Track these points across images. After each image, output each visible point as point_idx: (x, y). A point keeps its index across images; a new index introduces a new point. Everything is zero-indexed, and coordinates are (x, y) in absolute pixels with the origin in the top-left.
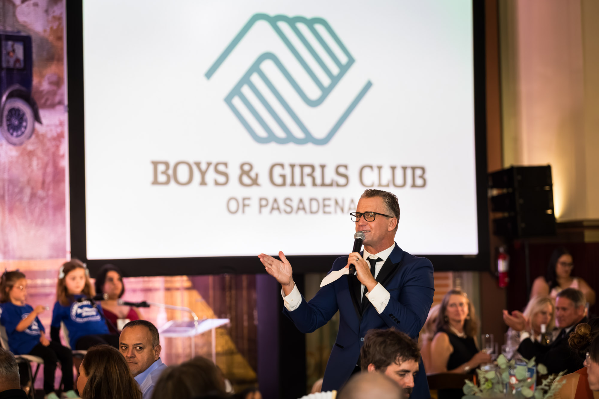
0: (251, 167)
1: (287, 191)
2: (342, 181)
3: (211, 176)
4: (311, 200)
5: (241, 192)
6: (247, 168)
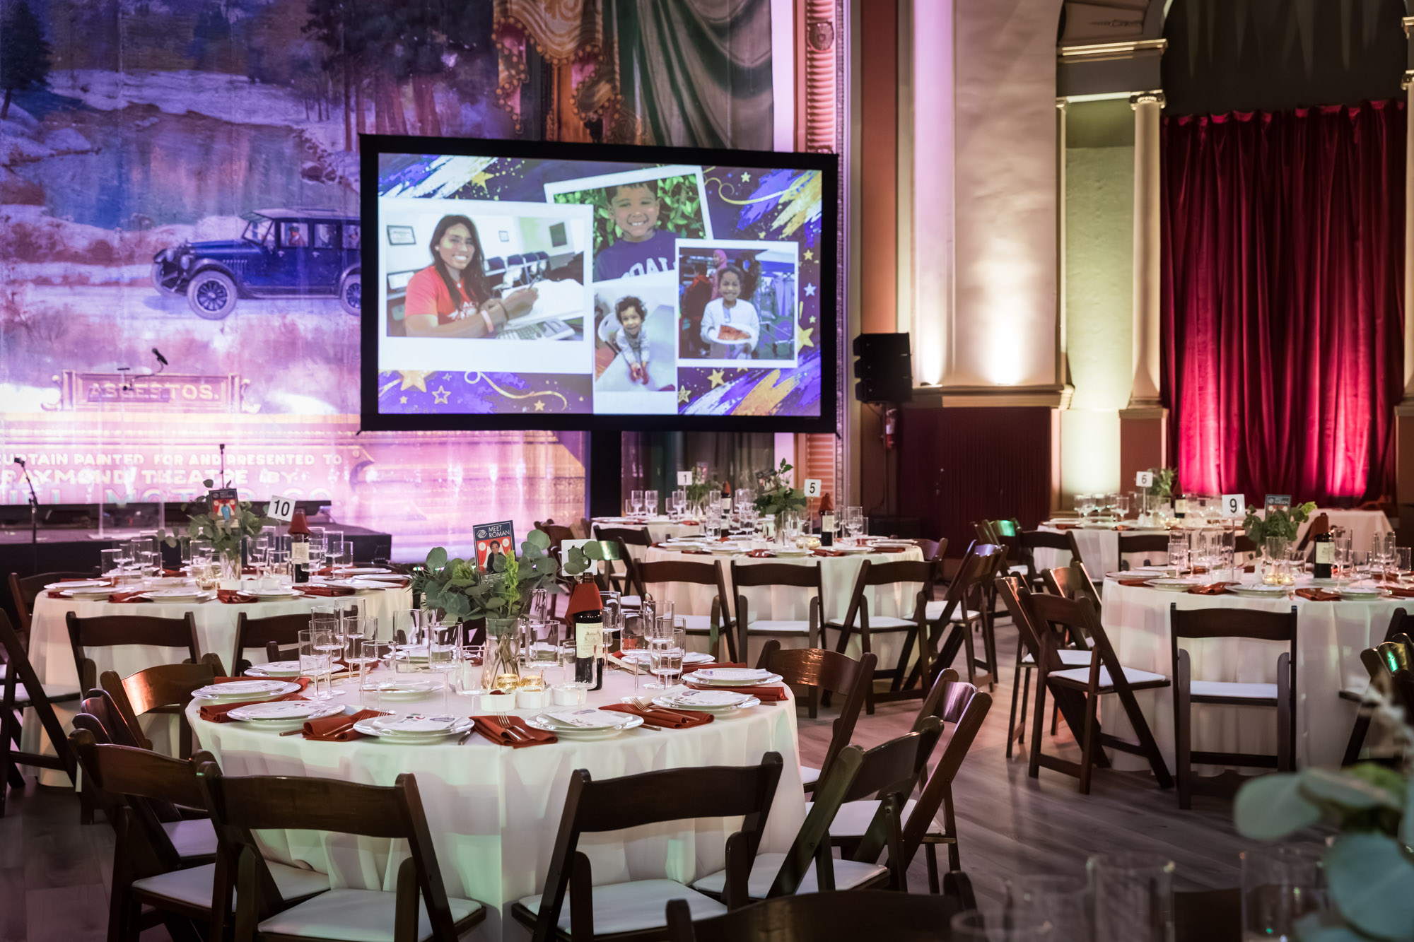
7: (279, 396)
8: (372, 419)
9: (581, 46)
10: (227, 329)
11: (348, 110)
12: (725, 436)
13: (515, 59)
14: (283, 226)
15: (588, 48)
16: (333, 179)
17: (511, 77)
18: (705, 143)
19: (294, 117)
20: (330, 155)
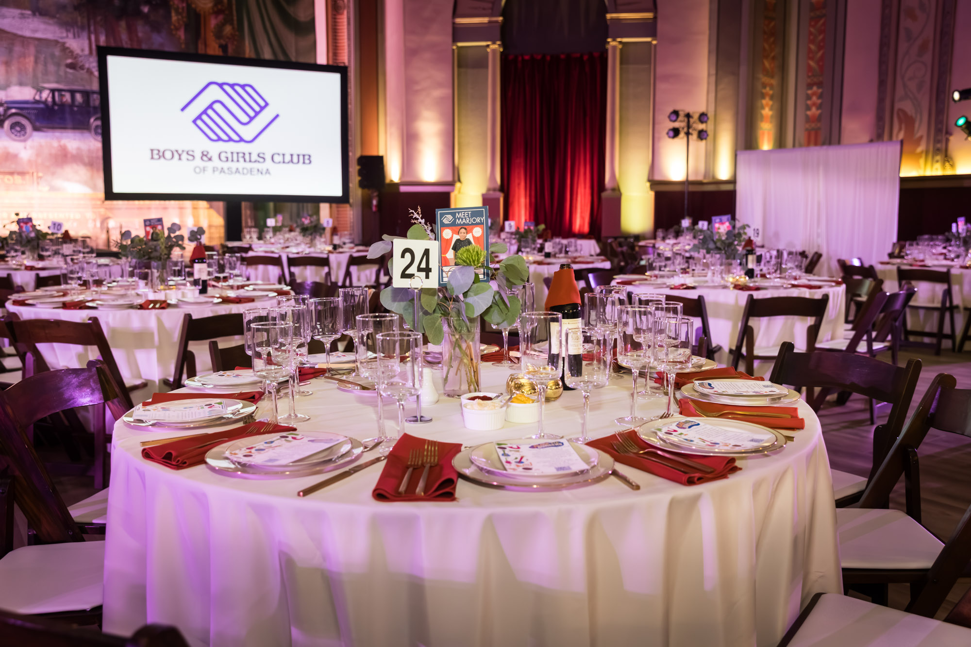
0: (208, 153)
1: (229, 164)
2: (261, 160)
3: (184, 156)
4: (243, 169)
5: (202, 164)
6: (205, 153)
7: (58, 182)
8: (110, 195)
9: (215, 5)
10: (28, 147)
11: (89, 33)
12: (294, 205)
13: (180, 10)
14: (56, 94)
15: (220, 7)
16: (83, 69)
17: (178, 20)
18: (281, 58)
19: (60, 35)
20: (81, 56)
